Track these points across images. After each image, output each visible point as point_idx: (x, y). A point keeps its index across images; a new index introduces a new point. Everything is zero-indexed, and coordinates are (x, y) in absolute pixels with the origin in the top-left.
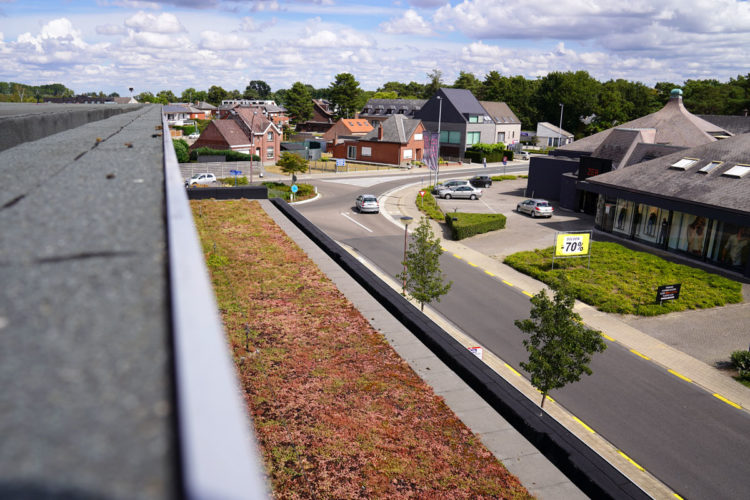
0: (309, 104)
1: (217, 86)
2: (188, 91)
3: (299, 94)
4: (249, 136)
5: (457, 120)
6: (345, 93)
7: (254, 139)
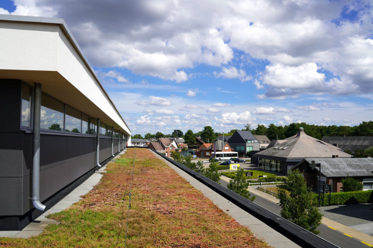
0: (194, 138)
1: (160, 132)
2: (148, 134)
3: (190, 134)
4: (164, 148)
5: (243, 142)
6: (208, 134)
7: (165, 149)
